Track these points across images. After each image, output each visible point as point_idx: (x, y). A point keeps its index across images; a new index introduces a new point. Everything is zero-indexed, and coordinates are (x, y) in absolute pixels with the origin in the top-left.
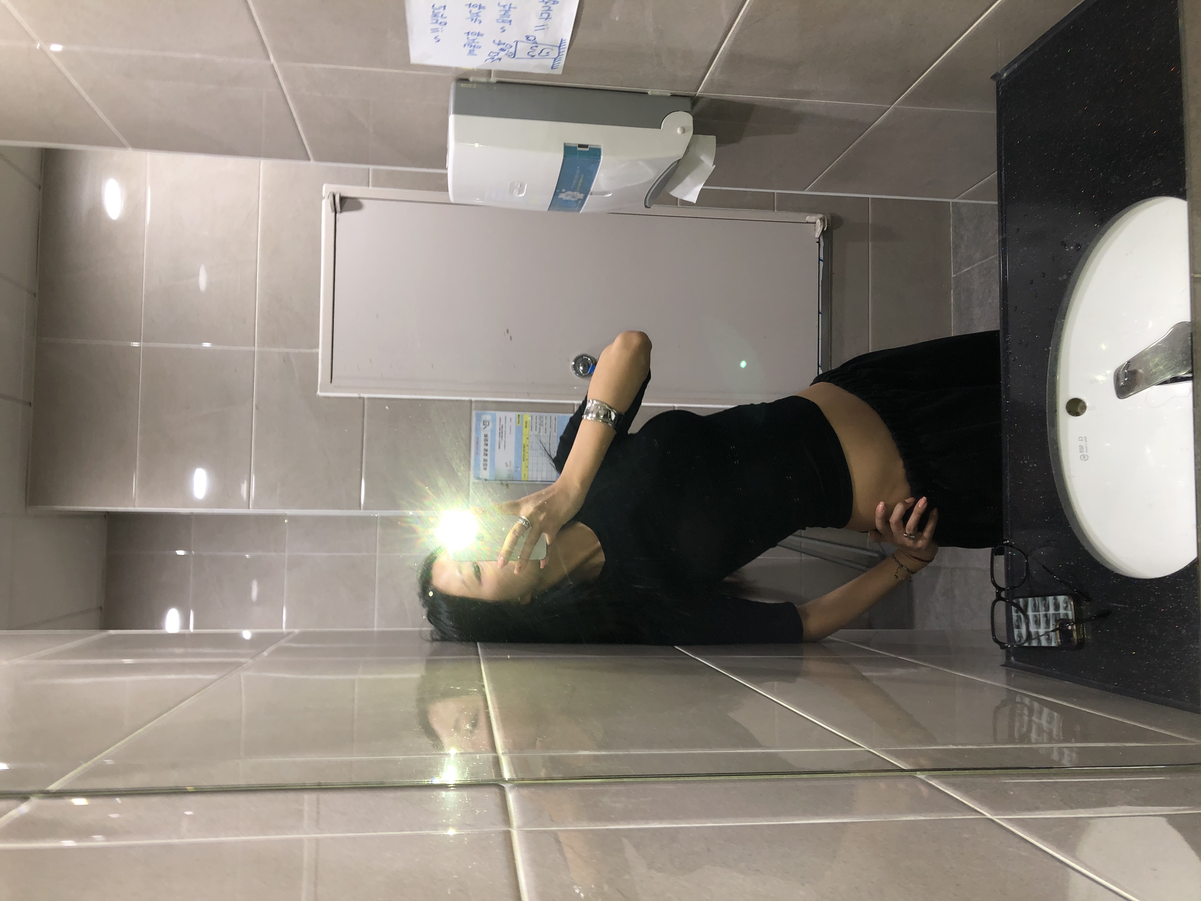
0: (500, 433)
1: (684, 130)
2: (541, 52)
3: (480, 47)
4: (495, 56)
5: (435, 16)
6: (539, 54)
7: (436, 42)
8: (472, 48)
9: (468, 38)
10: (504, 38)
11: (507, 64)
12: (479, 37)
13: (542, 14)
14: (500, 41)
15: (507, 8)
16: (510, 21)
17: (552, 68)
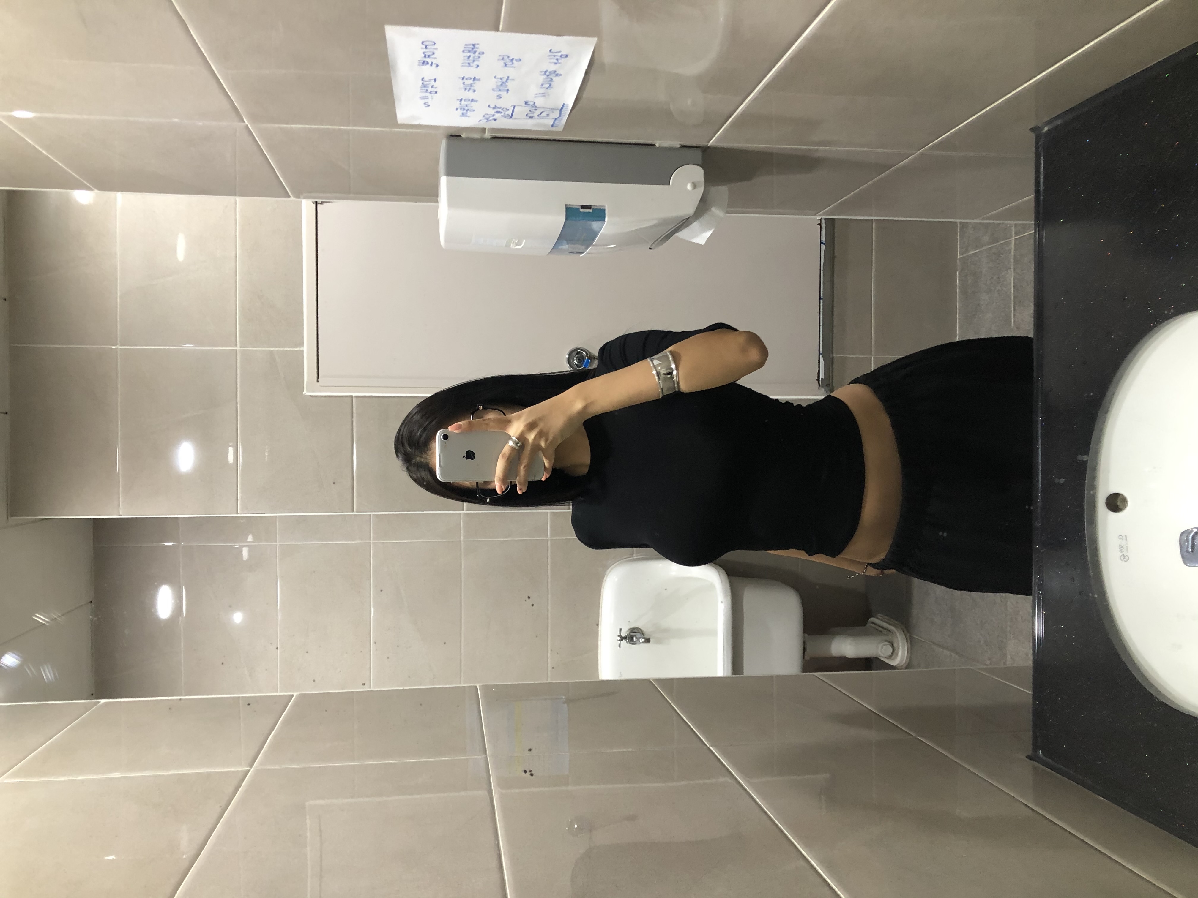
1: (695, 186)
2: (541, 114)
3: (474, 110)
4: (489, 117)
5: (425, 86)
6: (538, 116)
7: (426, 106)
8: (465, 111)
9: (460, 104)
10: (500, 103)
11: (503, 123)
12: (473, 103)
13: (542, 85)
14: (496, 106)
15: (504, 80)
16: (508, 91)
17: (552, 126)
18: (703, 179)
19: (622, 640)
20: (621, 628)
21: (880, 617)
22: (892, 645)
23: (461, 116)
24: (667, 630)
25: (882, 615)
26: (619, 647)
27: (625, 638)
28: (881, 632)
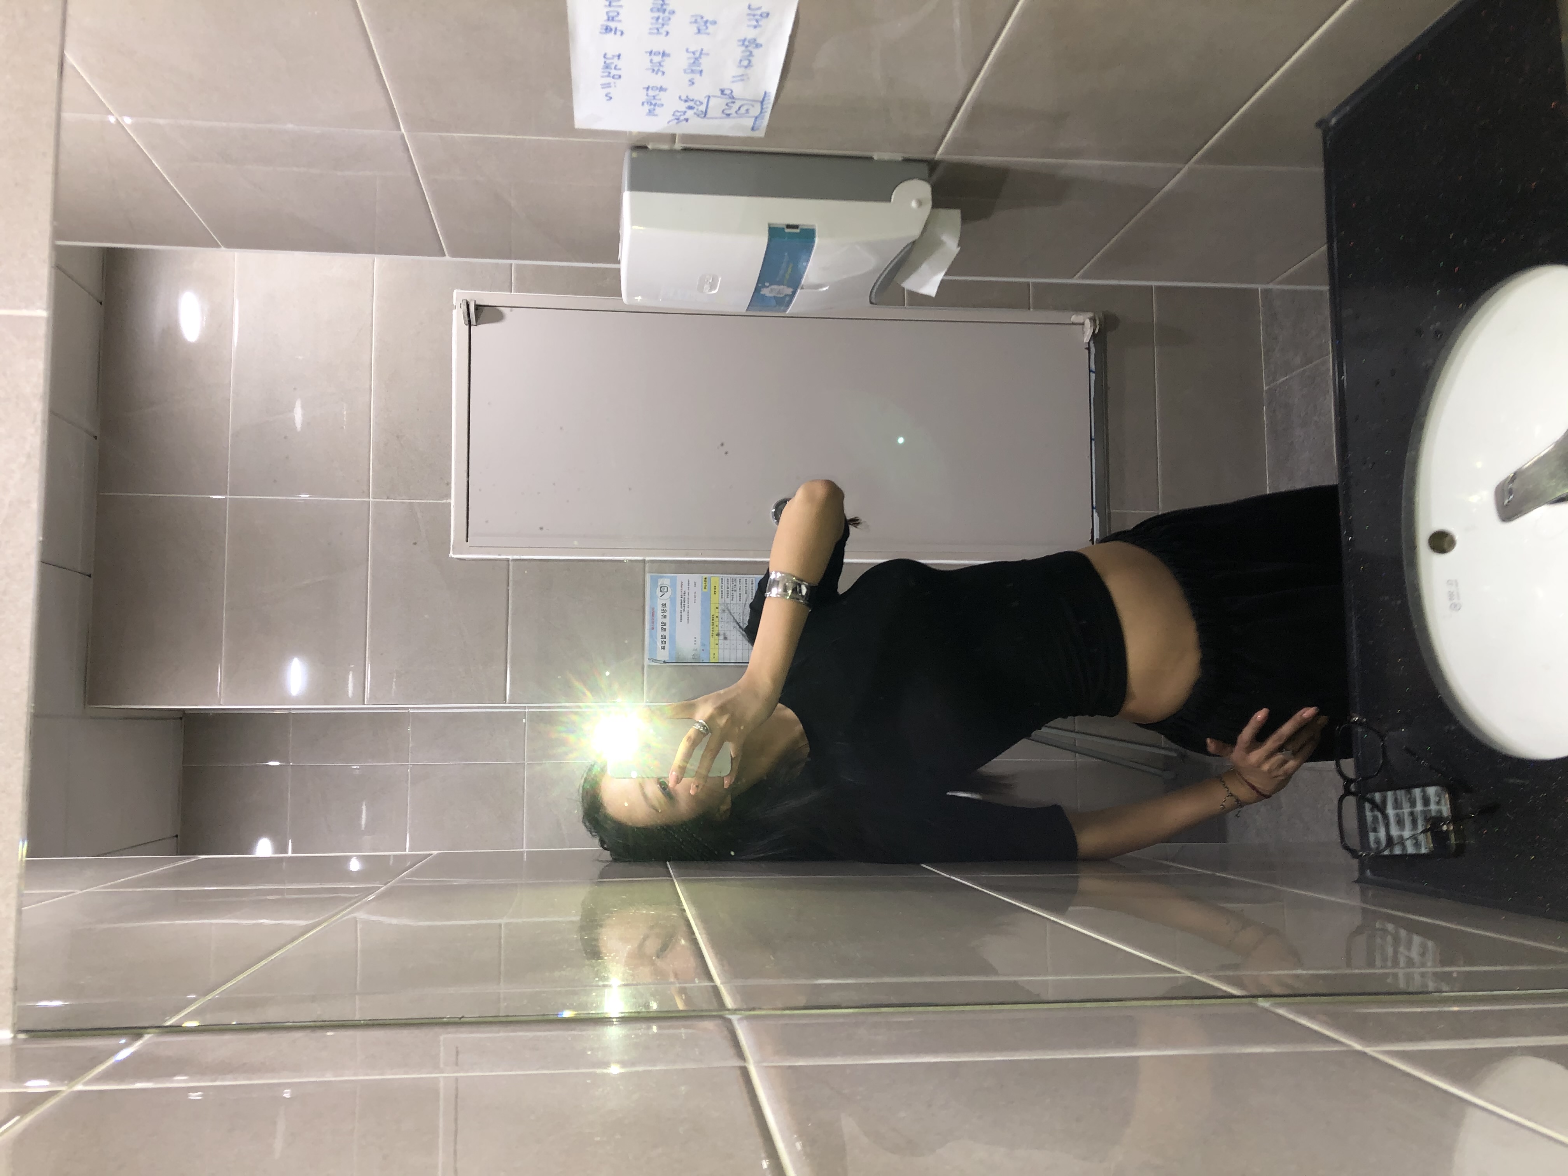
0: (681, 602)
1: (920, 203)
2: (739, 109)
4: (680, 116)
5: (607, 67)
6: (736, 112)
7: (608, 100)
8: (652, 105)
9: (647, 94)
10: (692, 92)
11: (696, 126)
12: (662, 93)
13: (741, 62)
14: (687, 96)
15: (697, 55)
16: (701, 71)
17: (753, 129)
18: (930, 197)
23: (647, 115)
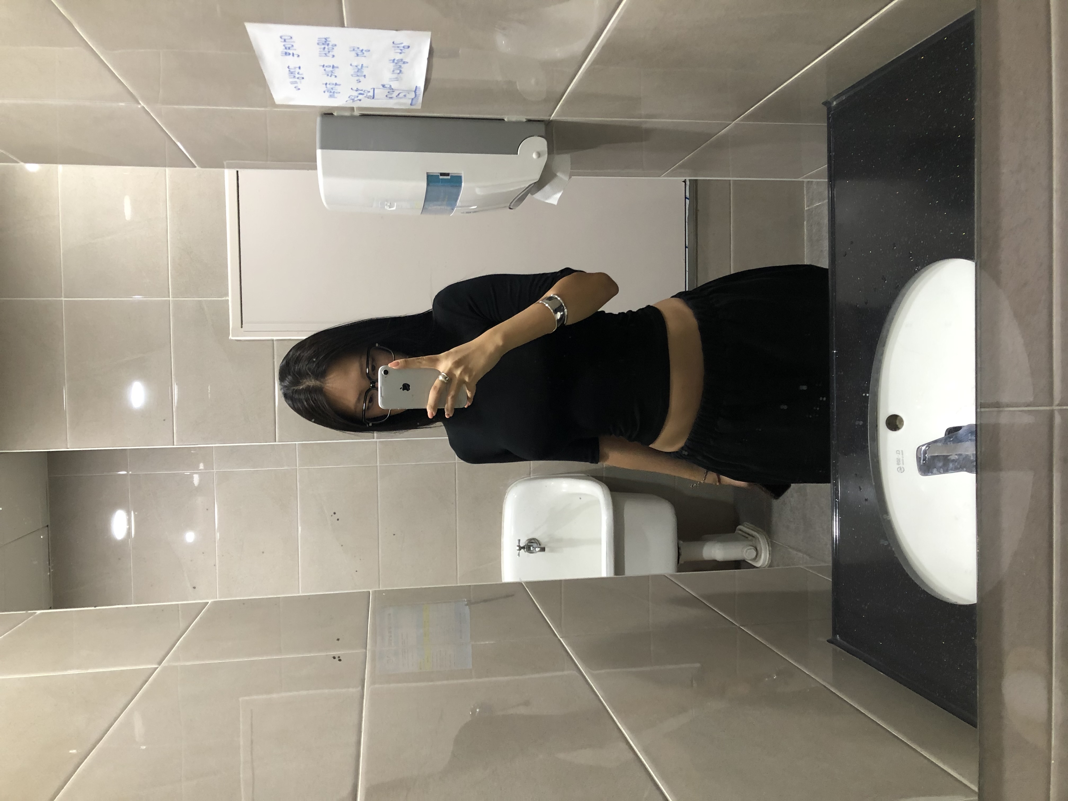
1: (539, 155)
2: (399, 94)
3: (340, 93)
4: (355, 98)
5: (292, 73)
6: (397, 96)
7: (297, 90)
8: (332, 94)
9: (326, 87)
10: (360, 86)
11: (367, 103)
12: (337, 86)
13: (393, 71)
14: (357, 89)
15: (360, 67)
16: (365, 76)
17: (411, 104)
18: (546, 149)
19: (520, 550)
20: (519, 539)
21: (745, 525)
22: (756, 550)
23: (329, 98)
24: (560, 540)
25: (748, 524)
26: (518, 556)
27: (523, 548)
28: (747, 538)
